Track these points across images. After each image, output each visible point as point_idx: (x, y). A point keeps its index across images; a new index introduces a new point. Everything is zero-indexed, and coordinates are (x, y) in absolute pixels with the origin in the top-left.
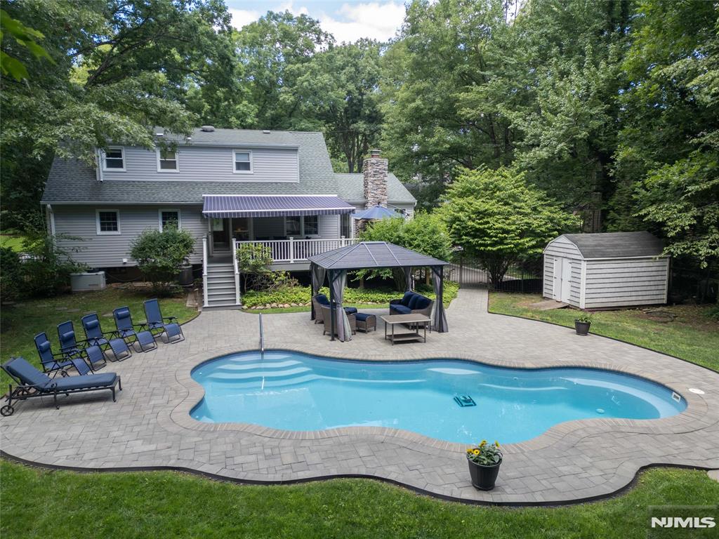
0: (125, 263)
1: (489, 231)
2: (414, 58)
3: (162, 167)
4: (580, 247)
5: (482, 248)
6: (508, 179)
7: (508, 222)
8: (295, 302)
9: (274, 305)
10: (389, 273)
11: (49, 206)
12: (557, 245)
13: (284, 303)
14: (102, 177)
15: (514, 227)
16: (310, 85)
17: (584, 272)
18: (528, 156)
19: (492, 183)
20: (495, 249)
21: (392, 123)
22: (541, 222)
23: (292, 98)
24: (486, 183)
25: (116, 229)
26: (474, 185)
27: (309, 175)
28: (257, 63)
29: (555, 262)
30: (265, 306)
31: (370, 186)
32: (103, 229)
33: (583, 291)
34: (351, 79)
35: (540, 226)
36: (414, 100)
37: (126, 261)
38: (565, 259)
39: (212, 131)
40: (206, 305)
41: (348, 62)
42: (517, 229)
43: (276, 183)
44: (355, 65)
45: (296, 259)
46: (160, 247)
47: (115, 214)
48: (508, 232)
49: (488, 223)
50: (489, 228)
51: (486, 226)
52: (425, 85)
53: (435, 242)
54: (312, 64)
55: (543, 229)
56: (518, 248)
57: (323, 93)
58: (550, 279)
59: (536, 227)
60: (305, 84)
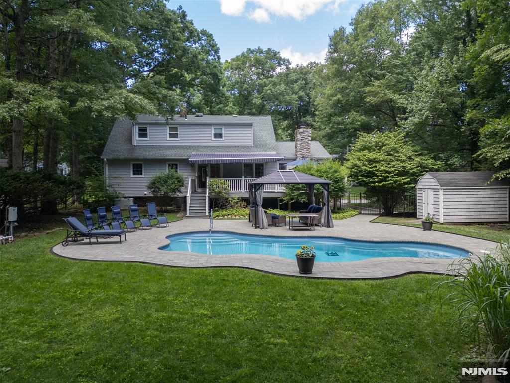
0: (146, 194)
1: (376, 172)
2: (336, 68)
3: (170, 137)
4: (438, 180)
5: (372, 184)
6: (391, 139)
7: (389, 166)
8: (242, 216)
9: (230, 216)
10: (305, 198)
11: (105, 159)
12: (424, 180)
13: (235, 216)
14: (135, 142)
15: (393, 169)
16: (272, 92)
17: (441, 197)
18: (406, 123)
19: (380, 141)
20: (380, 184)
21: (321, 111)
22: (413, 165)
23: (261, 101)
24: (376, 142)
25: (141, 174)
26: (367, 143)
27: (260, 141)
28: (239, 80)
29: (423, 193)
30: (224, 217)
31: (299, 147)
32: (134, 174)
33: (441, 210)
34: (303, 88)
35: (412, 169)
36: (336, 95)
37: (147, 193)
38: (429, 190)
39: (201, 116)
40: (188, 215)
41: (301, 77)
42: (396, 170)
43: (238, 146)
44: (305, 80)
45: (245, 191)
46: (164, 181)
47: (141, 164)
48: (390, 172)
49: (376, 166)
50: (377, 170)
51: (374, 169)
52: (344, 84)
53: (336, 178)
54: (274, 79)
55: (415, 170)
56: (397, 183)
57: (281, 98)
58: (421, 205)
59: (410, 169)
60: (269, 91)
